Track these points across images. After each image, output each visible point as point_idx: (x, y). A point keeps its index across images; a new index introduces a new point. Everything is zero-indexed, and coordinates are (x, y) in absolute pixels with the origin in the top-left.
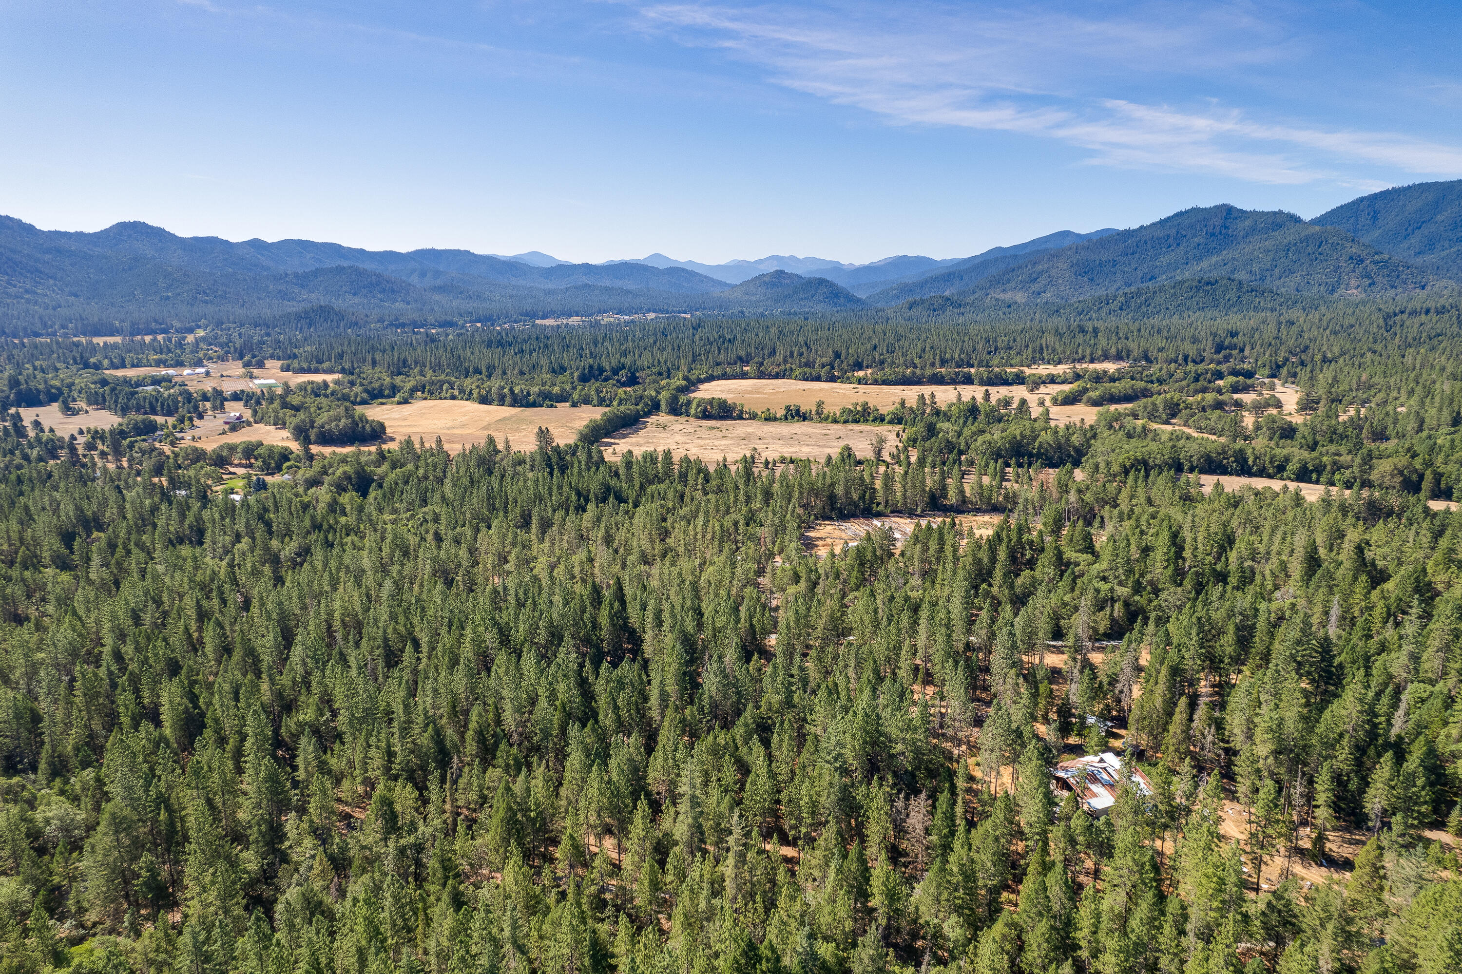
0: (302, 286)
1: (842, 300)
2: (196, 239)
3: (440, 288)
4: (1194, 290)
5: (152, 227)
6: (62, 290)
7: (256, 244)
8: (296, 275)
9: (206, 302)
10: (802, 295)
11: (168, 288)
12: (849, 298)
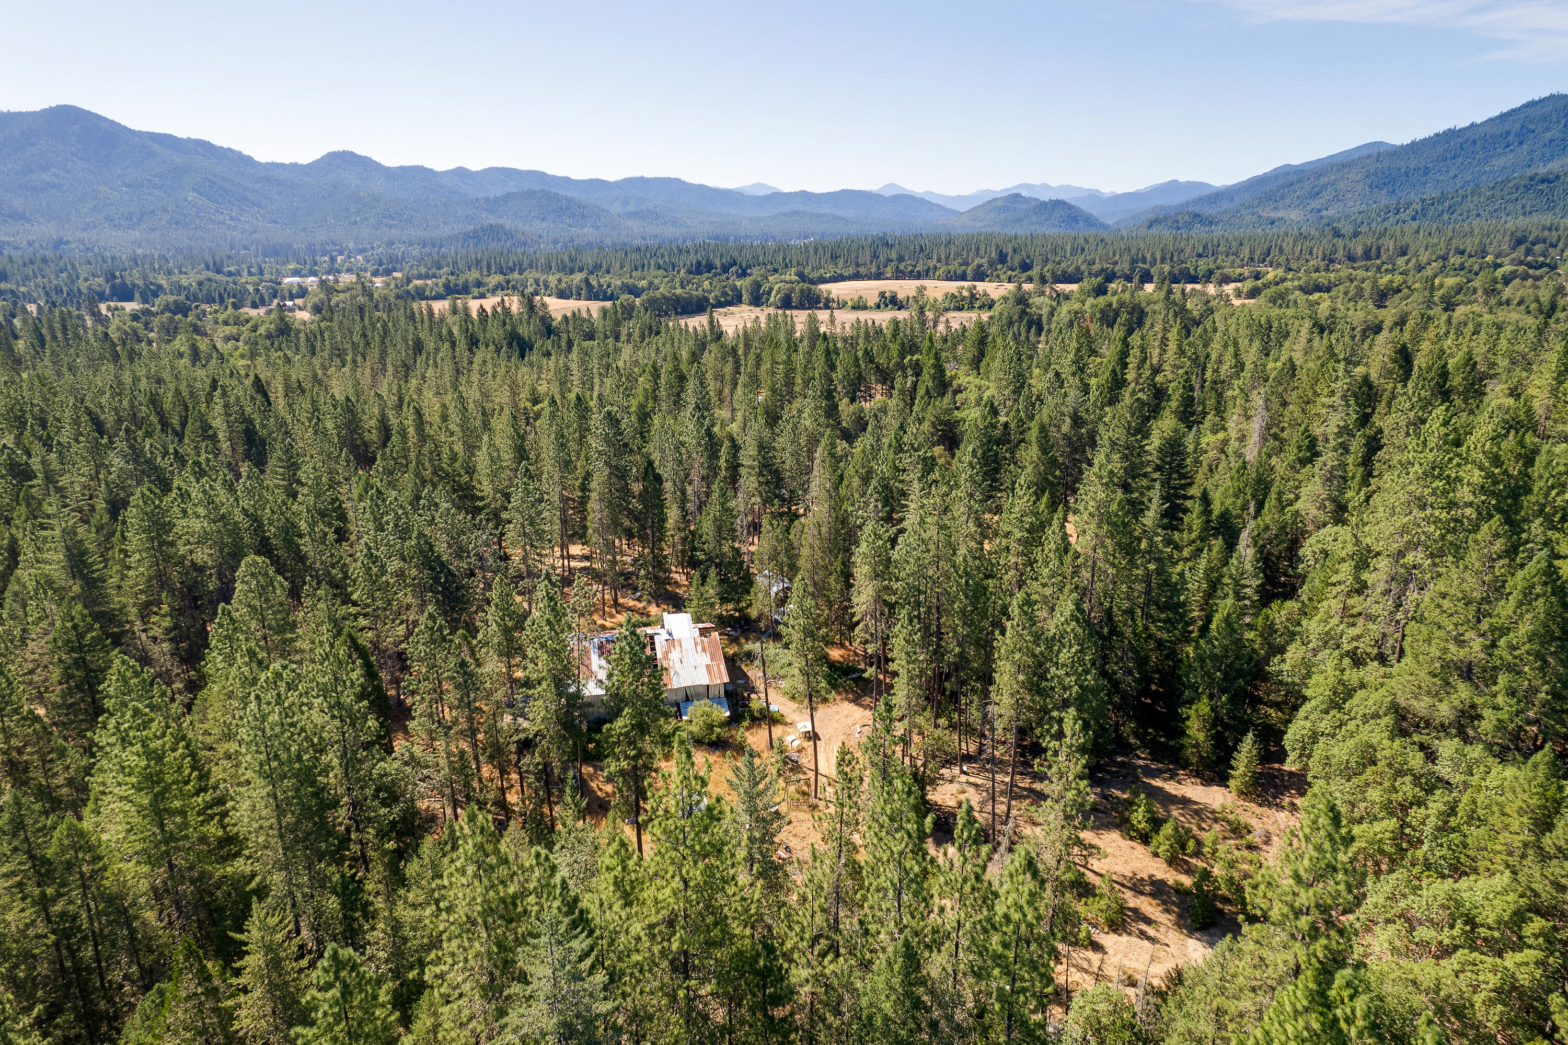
0: (492, 212)
1: (1081, 224)
2: (402, 168)
3: (636, 213)
4: (1522, 190)
5: (359, 157)
6: (264, 217)
7: (461, 173)
8: (487, 200)
9: (391, 227)
10: (1034, 219)
11: (358, 214)
12: (1090, 221)
